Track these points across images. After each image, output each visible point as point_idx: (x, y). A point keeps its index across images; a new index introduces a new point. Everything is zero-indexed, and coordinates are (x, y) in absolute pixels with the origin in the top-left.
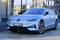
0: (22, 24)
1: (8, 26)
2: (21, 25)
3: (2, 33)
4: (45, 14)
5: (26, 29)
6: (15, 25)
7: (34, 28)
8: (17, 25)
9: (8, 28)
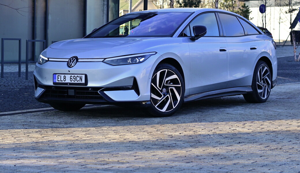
0: (86, 76)
1: (38, 84)
2: (81, 79)
3: (25, 111)
4: (193, 35)
5: (101, 98)
6: (60, 79)
7: (133, 91)
8: (68, 81)
9: (39, 91)
